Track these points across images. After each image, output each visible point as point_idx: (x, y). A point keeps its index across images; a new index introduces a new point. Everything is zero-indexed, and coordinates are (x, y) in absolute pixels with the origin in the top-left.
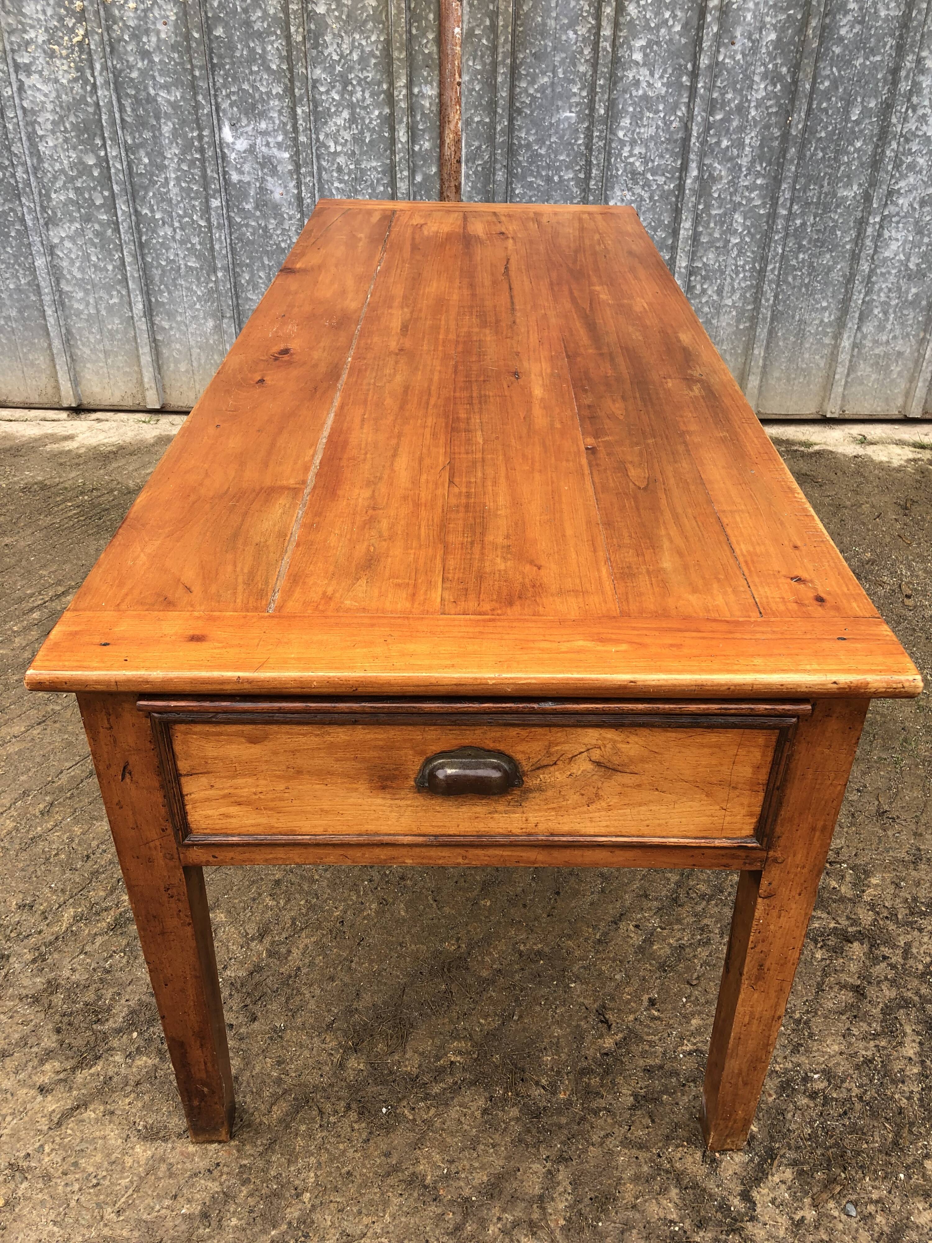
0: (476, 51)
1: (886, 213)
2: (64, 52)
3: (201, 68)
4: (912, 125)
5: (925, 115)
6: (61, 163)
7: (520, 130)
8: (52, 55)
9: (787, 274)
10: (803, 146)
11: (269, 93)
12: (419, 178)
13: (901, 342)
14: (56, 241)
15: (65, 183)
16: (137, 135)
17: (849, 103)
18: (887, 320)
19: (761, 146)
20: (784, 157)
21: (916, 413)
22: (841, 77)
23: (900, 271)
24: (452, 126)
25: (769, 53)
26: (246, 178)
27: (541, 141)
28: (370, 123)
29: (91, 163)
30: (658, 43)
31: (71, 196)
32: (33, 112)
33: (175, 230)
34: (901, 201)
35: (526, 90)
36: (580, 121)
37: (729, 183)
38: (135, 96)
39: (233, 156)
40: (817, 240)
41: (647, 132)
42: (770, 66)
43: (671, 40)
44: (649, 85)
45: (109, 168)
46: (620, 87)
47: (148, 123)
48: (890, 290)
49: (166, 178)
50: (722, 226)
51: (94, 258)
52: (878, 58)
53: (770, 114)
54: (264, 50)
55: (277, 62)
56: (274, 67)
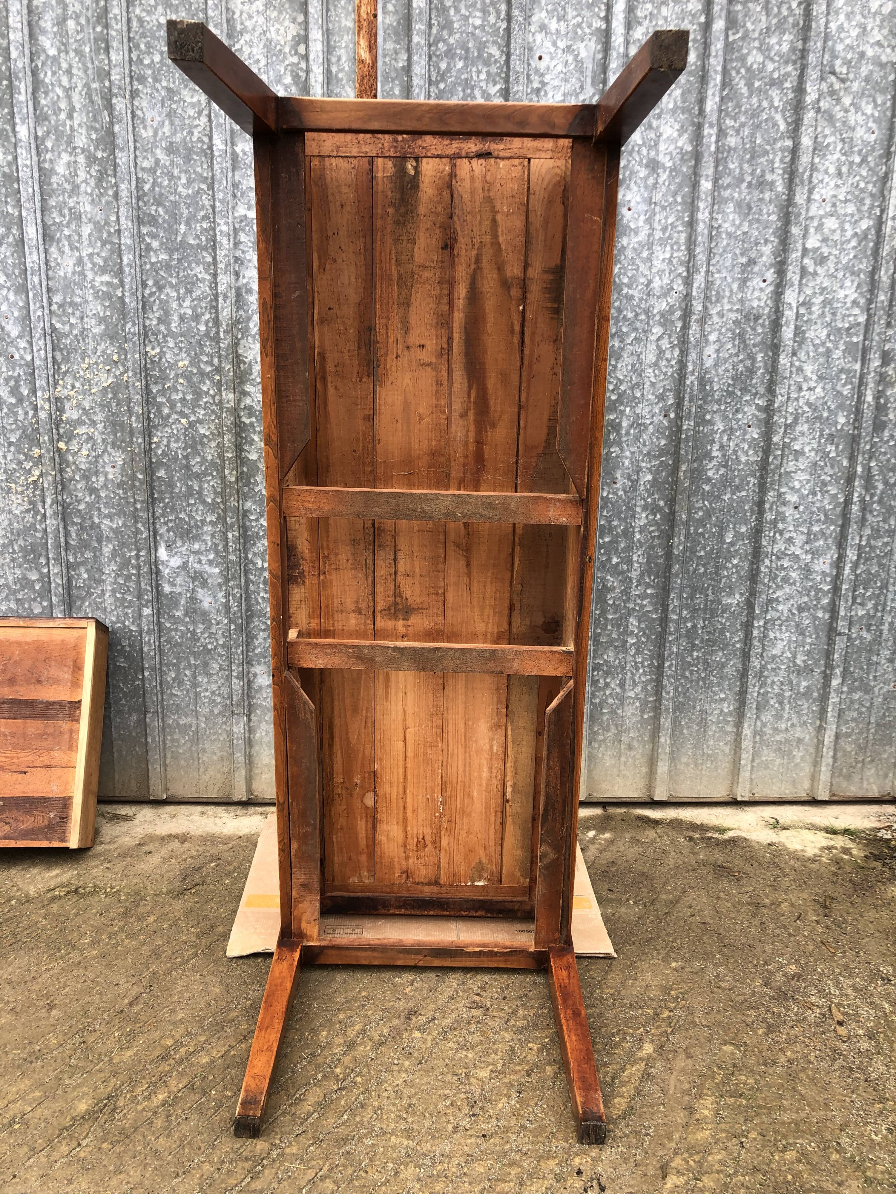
1: (768, 617)
2: (20, 489)
3: (142, 502)
4: (780, 546)
5: (791, 538)
6: (6, 579)
8: (8, 491)
9: (684, 670)
10: (686, 563)
11: (203, 521)
13: (799, 729)
15: (7, 595)
16: (79, 555)
17: (722, 528)
18: (783, 709)
19: (648, 563)
20: (670, 572)
21: (824, 795)
22: (714, 509)
23: (789, 667)
25: (647, 490)
26: (178, 590)
29: (34, 578)
31: (12, 606)
34: (780, 608)
37: (621, 592)
38: (80, 524)
39: (167, 571)
40: (709, 640)
42: (649, 500)
45: (50, 582)
47: (90, 545)
48: (782, 683)
49: (103, 590)
50: (619, 628)
52: (744, 493)
53: (653, 538)
54: (201, 487)
55: (212, 496)
56: (209, 501)
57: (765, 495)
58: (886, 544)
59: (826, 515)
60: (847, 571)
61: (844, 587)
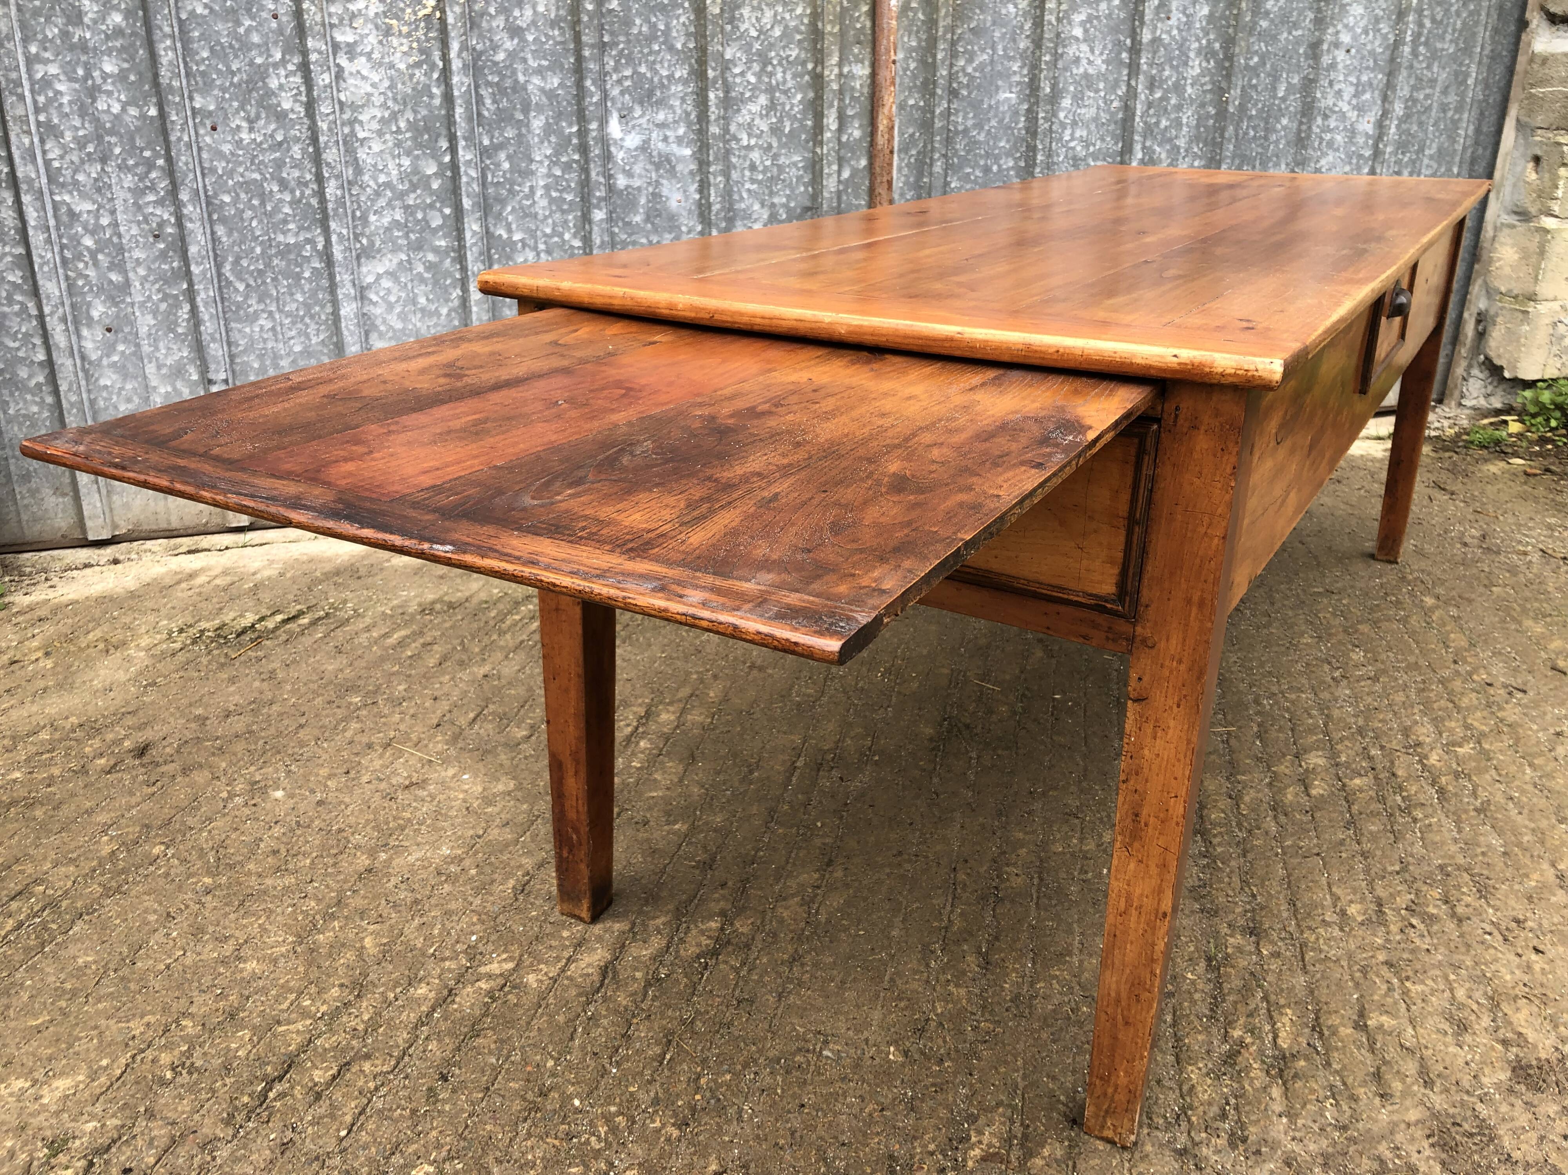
0: (911, 25)
2: (405, 29)
3: (592, 46)
4: (1330, 102)
5: (1340, 91)
7: (956, 114)
8: (388, 31)
10: (1238, 125)
11: (670, 77)
12: (846, 174)
14: (370, 279)
15: (390, 200)
16: (497, 134)
17: (1275, 78)
19: (1198, 126)
20: (1222, 136)
22: (1268, 52)
24: (886, 110)
25: (1202, 29)
26: (637, 183)
27: (979, 126)
28: (791, 109)
29: (430, 172)
30: (1098, 17)
31: (398, 217)
32: (355, 108)
33: (538, 254)
35: (963, 69)
36: (1021, 102)
38: (497, 84)
39: (621, 155)
41: (1088, 113)
42: (1204, 42)
43: (1110, 14)
44: (1090, 62)
45: (457, 177)
46: (1060, 65)
47: (512, 116)
49: (531, 187)
51: (422, 300)
52: (1300, 32)
53: (1204, 92)
54: (667, 25)
55: (682, 39)
56: (679, 46)
57: (1323, 31)
58: (1427, 97)
59: (1375, 61)
60: (1393, 130)
61: (1389, 149)
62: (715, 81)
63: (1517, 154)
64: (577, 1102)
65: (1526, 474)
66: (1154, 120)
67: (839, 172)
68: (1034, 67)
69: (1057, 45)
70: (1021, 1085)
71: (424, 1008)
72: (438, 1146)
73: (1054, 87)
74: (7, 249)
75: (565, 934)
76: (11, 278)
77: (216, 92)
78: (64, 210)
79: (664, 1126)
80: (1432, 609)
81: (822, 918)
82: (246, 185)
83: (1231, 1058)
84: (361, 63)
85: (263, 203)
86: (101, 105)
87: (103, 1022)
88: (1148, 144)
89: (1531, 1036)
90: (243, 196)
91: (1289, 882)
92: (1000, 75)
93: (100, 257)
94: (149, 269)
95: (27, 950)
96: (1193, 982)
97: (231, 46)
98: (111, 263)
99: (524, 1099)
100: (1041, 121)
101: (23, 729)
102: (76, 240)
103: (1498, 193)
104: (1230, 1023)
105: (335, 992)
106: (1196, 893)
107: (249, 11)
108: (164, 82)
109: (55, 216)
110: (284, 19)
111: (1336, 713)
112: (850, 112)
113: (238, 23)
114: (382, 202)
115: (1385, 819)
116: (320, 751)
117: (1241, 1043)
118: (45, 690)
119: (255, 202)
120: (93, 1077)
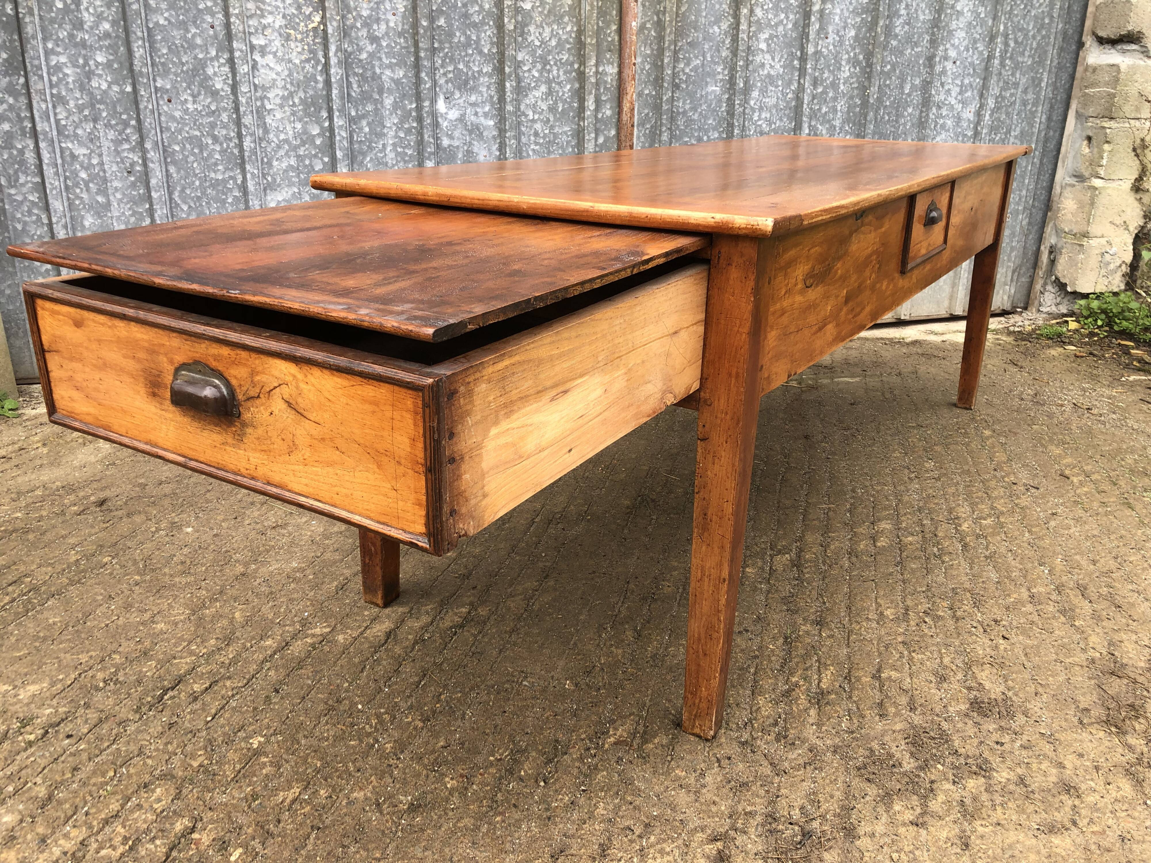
0: (646, 39)
2: (299, 37)
3: (426, 50)
4: (942, 97)
5: (949, 90)
6: (286, 134)
7: (678, 101)
8: (288, 38)
10: (876, 112)
11: (480, 72)
12: (601, 140)
15: (287, 151)
16: (360, 108)
17: (903, 80)
19: (848, 112)
20: (865, 119)
21: (959, 311)
22: (897, 62)
24: (629, 97)
25: (851, 45)
26: (456, 143)
27: (694, 109)
28: (563, 95)
29: (314, 133)
30: (777, 36)
31: (292, 163)
32: (264, 88)
36: (723, 93)
38: (361, 75)
39: (445, 124)
41: (770, 101)
42: (852, 54)
43: (785, 35)
44: (772, 67)
45: (333, 137)
46: (751, 68)
47: (371, 97)
49: (384, 145)
52: (920, 49)
53: (852, 88)
54: (478, 37)
55: (488, 47)
56: (486, 51)
57: (936, 49)
58: (1012, 95)
59: (974, 70)
60: (987, 117)
61: (984, 131)
62: (510, 76)
63: (1076, 135)
64: (360, 707)
65: (1076, 356)
66: (817, 107)
67: (596, 139)
68: (733, 69)
69: (748, 55)
70: (648, 704)
71: (269, 652)
72: (268, 727)
73: (745, 83)
74: (29, 178)
75: (366, 613)
76: (31, 198)
77: (171, 76)
78: (68, 153)
79: (413, 720)
80: (988, 438)
81: (536, 608)
82: (190, 139)
83: (787, 693)
84: (269, 59)
85: (201, 151)
86: (94, 84)
87: (62, 655)
88: (813, 123)
89: (987, 685)
90: (188, 146)
91: (850, 596)
92: (709, 74)
93: (91, 185)
94: (124, 194)
95: (17, 614)
96: (773, 651)
97: (182, 46)
98: (99, 189)
99: (326, 703)
100: (737, 107)
101: (24, 489)
102: (75, 174)
103: (1064, 162)
104: (792, 674)
105: (213, 642)
106: (785, 600)
107: (194, 22)
108: (137, 68)
109: (62, 157)
110: (218, 28)
111: (906, 498)
112: (604, 98)
113: (187, 31)
114: (282, 152)
115: (923, 561)
116: (219, 506)
117: (797, 685)
118: (41, 466)
119: (196, 151)
120: (53, 684)
